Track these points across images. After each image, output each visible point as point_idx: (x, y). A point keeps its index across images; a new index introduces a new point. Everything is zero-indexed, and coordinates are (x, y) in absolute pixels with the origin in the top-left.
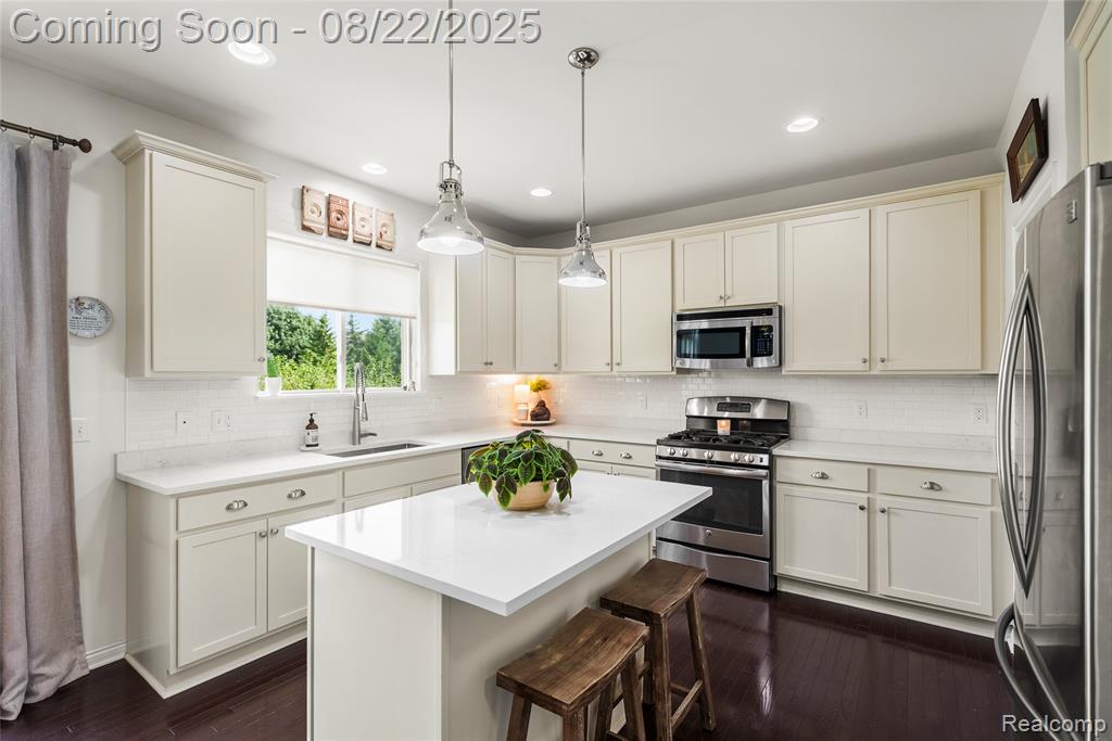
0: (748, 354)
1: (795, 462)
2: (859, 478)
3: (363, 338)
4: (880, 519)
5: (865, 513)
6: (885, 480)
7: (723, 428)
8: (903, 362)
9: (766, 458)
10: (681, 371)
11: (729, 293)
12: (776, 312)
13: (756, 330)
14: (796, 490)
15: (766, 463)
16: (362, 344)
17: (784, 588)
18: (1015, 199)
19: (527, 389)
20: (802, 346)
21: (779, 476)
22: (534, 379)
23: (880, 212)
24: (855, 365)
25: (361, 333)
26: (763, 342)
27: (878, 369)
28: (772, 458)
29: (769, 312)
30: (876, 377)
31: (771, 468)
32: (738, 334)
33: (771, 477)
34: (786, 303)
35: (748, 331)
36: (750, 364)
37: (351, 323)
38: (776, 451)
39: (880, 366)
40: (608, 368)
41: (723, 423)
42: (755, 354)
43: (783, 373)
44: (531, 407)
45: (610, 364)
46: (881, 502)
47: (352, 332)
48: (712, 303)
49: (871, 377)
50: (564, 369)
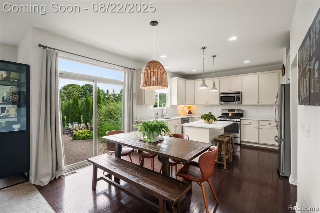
0: (235, 101)
1: (245, 121)
2: (256, 123)
3: (117, 95)
4: (260, 130)
5: (258, 129)
6: (261, 123)
7: (230, 115)
8: (265, 102)
9: (239, 120)
10: (221, 104)
11: (231, 89)
12: (241, 93)
13: (237, 96)
14: (245, 125)
15: (239, 121)
16: (117, 97)
17: (242, 143)
18: (283, 76)
19: (187, 108)
20: (245, 100)
21: (242, 123)
22: (188, 106)
23: (260, 75)
24: (256, 103)
25: (116, 94)
26: (238, 99)
27: (260, 104)
28: (240, 120)
29: (239, 93)
30: (260, 105)
31: (240, 121)
32: (233, 97)
33: (240, 123)
34: (243, 92)
35: (235, 97)
36: (235, 103)
37: (114, 91)
38: (241, 119)
39: (260, 103)
40: (205, 104)
41: (230, 114)
42: (236, 101)
43: (242, 104)
44: (187, 112)
46: (260, 127)
47: (114, 94)
48: (227, 91)
49: (259, 105)
50: (195, 104)
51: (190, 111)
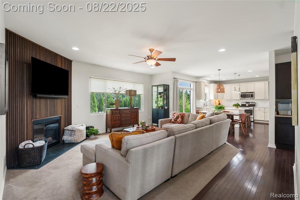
1: (256, 109)
2: (263, 109)
4: (266, 113)
5: (264, 113)
6: (266, 109)
10: (241, 99)
11: (247, 90)
13: (251, 95)
14: (256, 111)
17: (255, 121)
19: (218, 101)
20: (256, 96)
21: (254, 110)
22: (218, 100)
24: (263, 98)
26: (252, 96)
29: (253, 93)
31: (253, 109)
32: (249, 95)
34: (255, 92)
38: (254, 107)
41: (247, 105)
42: (251, 97)
43: (254, 99)
44: (218, 104)
45: (231, 98)
46: (266, 111)
48: (245, 91)
49: (265, 100)
50: (224, 99)
51: (220, 103)
